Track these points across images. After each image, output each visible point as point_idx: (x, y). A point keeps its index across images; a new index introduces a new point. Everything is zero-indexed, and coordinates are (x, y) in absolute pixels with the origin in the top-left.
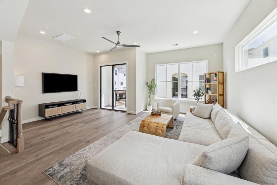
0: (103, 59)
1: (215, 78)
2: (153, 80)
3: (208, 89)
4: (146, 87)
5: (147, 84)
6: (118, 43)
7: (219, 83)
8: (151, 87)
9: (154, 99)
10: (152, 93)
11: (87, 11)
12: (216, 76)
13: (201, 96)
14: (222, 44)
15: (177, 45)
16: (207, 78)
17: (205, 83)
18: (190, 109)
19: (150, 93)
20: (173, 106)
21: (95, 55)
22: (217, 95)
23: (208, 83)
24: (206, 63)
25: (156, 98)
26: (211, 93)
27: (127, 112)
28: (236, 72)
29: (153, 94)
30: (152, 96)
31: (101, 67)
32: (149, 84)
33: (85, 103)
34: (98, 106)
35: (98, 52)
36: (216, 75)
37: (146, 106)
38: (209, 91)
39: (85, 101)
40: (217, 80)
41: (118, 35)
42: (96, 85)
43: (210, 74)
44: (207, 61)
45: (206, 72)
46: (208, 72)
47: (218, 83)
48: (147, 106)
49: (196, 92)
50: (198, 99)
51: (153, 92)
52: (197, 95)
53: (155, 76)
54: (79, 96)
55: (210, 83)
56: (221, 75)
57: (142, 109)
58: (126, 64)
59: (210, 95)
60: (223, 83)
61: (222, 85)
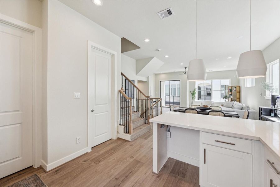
0: (163, 77)
1: (235, 89)
2: (195, 90)
3: (230, 95)
5: (191, 92)
6: (186, 73)
7: (237, 92)
10: (194, 98)
16: (230, 89)
20: (211, 104)
22: (236, 98)
23: (230, 92)
28: (245, 87)
31: (160, 81)
35: (161, 73)
36: (235, 88)
38: (231, 96)
43: (232, 87)
44: (230, 79)
45: (229, 86)
50: (226, 100)
55: (232, 92)
56: (238, 88)
58: (179, 80)
59: (232, 98)
60: (239, 92)
61: (239, 93)
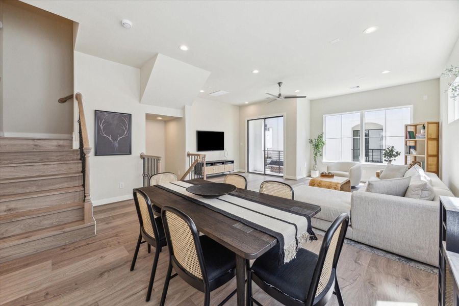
0: (252, 111)
1: (422, 131)
2: (320, 137)
3: (410, 147)
4: (310, 146)
5: (311, 141)
6: (280, 95)
7: (430, 139)
8: (317, 145)
9: (322, 162)
10: (318, 154)
11: (256, 72)
12: (424, 129)
13: (395, 157)
14: (439, 79)
15: (358, 87)
16: (409, 132)
17: (406, 138)
18: (377, 173)
19: (316, 154)
20: (351, 170)
21: (241, 107)
22: (425, 156)
23: (410, 138)
24: (410, 108)
25: (325, 160)
26: (415, 153)
27: (284, 178)
28: (449, 123)
29: (321, 155)
30: (318, 157)
31: (248, 121)
32: (314, 142)
33: (233, 164)
34: (244, 169)
35: (247, 103)
36: (424, 127)
37: (310, 172)
38: (412, 150)
39: (233, 162)
40: (426, 134)
41: (280, 86)
42: (242, 144)
43: (416, 126)
44: (412, 106)
45: (409, 123)
46: (412, 123)
47: (426, 138)
48: (312, 171)
49: (387, 151)
50: (391, 161)
51: (321, 153)
52: (388, 155)
53: (324, 131)
54: (226, 156)
55: (415, 138)
56: (433, 128)
57: (305, 175)
58: (282, 116)
59: (415, 157)
60: (437, 139)
61: (435, 142)
